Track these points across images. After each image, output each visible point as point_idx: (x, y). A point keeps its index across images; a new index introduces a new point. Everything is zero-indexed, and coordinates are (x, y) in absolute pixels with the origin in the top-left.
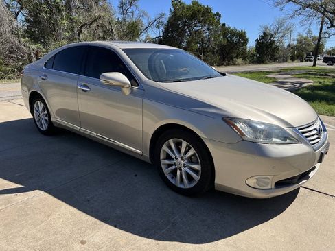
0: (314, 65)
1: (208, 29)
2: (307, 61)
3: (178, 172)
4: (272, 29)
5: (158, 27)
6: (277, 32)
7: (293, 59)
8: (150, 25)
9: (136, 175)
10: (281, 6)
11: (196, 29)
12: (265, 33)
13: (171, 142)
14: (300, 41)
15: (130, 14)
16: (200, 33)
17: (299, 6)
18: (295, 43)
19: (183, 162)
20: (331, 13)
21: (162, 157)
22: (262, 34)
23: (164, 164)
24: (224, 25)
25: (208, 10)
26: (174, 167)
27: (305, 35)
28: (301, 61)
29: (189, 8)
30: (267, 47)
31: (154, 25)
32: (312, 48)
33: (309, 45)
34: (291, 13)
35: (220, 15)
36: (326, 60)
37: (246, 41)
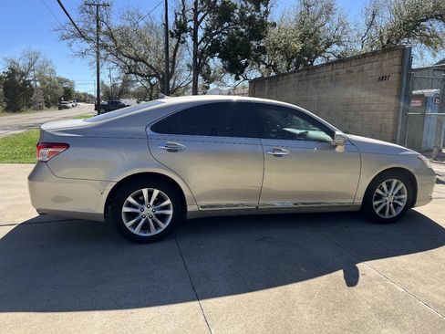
7: (48, 106)
19: (393, 197)
21: (373, 200)
32: (61, 92)
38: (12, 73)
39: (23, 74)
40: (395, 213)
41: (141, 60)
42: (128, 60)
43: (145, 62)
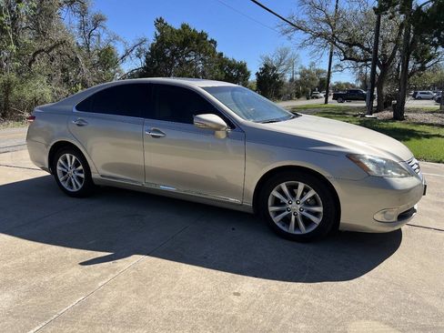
0: (326, 102)
1: (202, 59)
2: (313, 98)
3: (293, 217)
4: (274, 60)
5: (138, 56)
6: (279, 65)
7: (298, 96)
8: (127, 54)
9: (233, 229)
10: (289, 35)
11: (187, 59)
12: (266, 65)
13: (284, 186)
14: (302, 75)
15: (96, 38)
16: (192, 65)
17: (309, 35)
18: (298, 77)
19: (299, 206)
20: (344, 43)
21: (270, 204)
22: (263, 66)
23: (273, 212)
24: (221, 54)
25: (203, 36)
26: (287, 213)
27: (308, 68)
28: (308, 99)
29: (179, 33)
30: (271, 82)
31: (134, 53)
32: (316, 83)
33: (313, 79)
34: (300, 42)
35: (215, 43)
36: (336, 97)
37: (248, 74)
38: (266, 69)
39: (274, 69)
41: (355, 44)
42: (344, 46)
43: (361, 46)
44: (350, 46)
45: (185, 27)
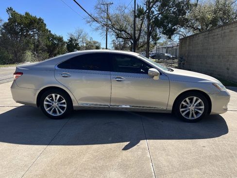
4: (75, 36)
6: (78, 38)
9: (163, 122)
12: (71, 38)
13: (187, 99)
14: (87, 44)
16: (32, 36)
19: (194, 107)
21: (180, 108)
22: (69, 39)
23: (182, 111)
27: (89, 40)
33: (92, 46)
38: (71, 40)
39: (76, 40)
40: (195, 117)
41: (123, 31)
42: (117, 31)
43: (125, 32)
44: (121, 31)
45: (27, 14)
